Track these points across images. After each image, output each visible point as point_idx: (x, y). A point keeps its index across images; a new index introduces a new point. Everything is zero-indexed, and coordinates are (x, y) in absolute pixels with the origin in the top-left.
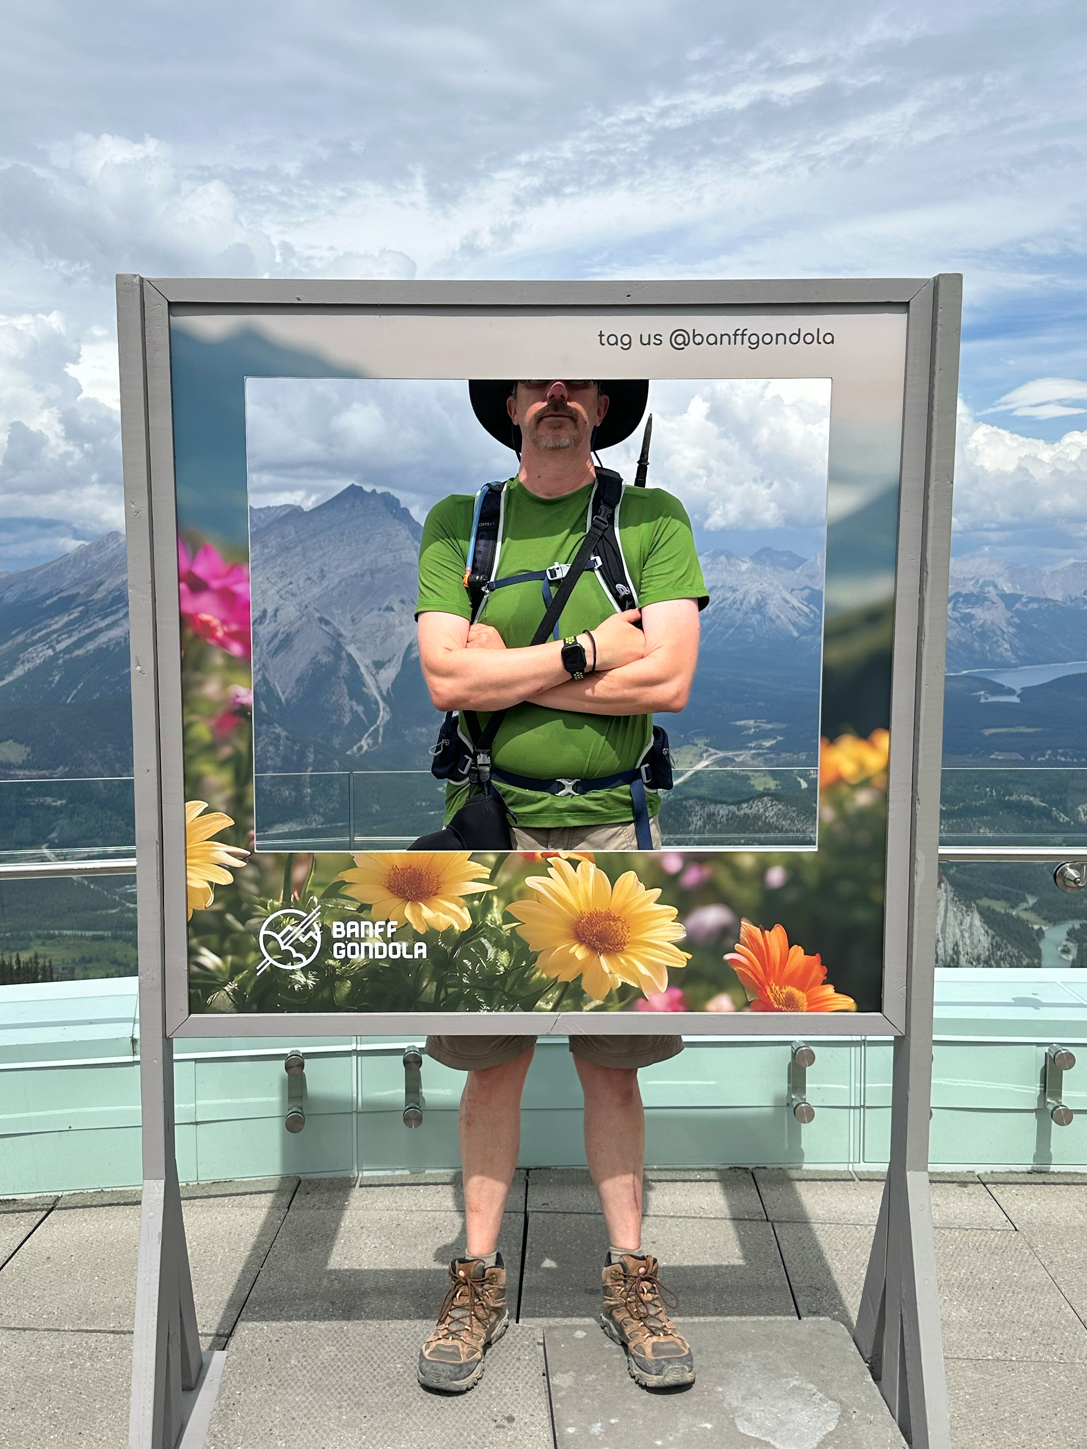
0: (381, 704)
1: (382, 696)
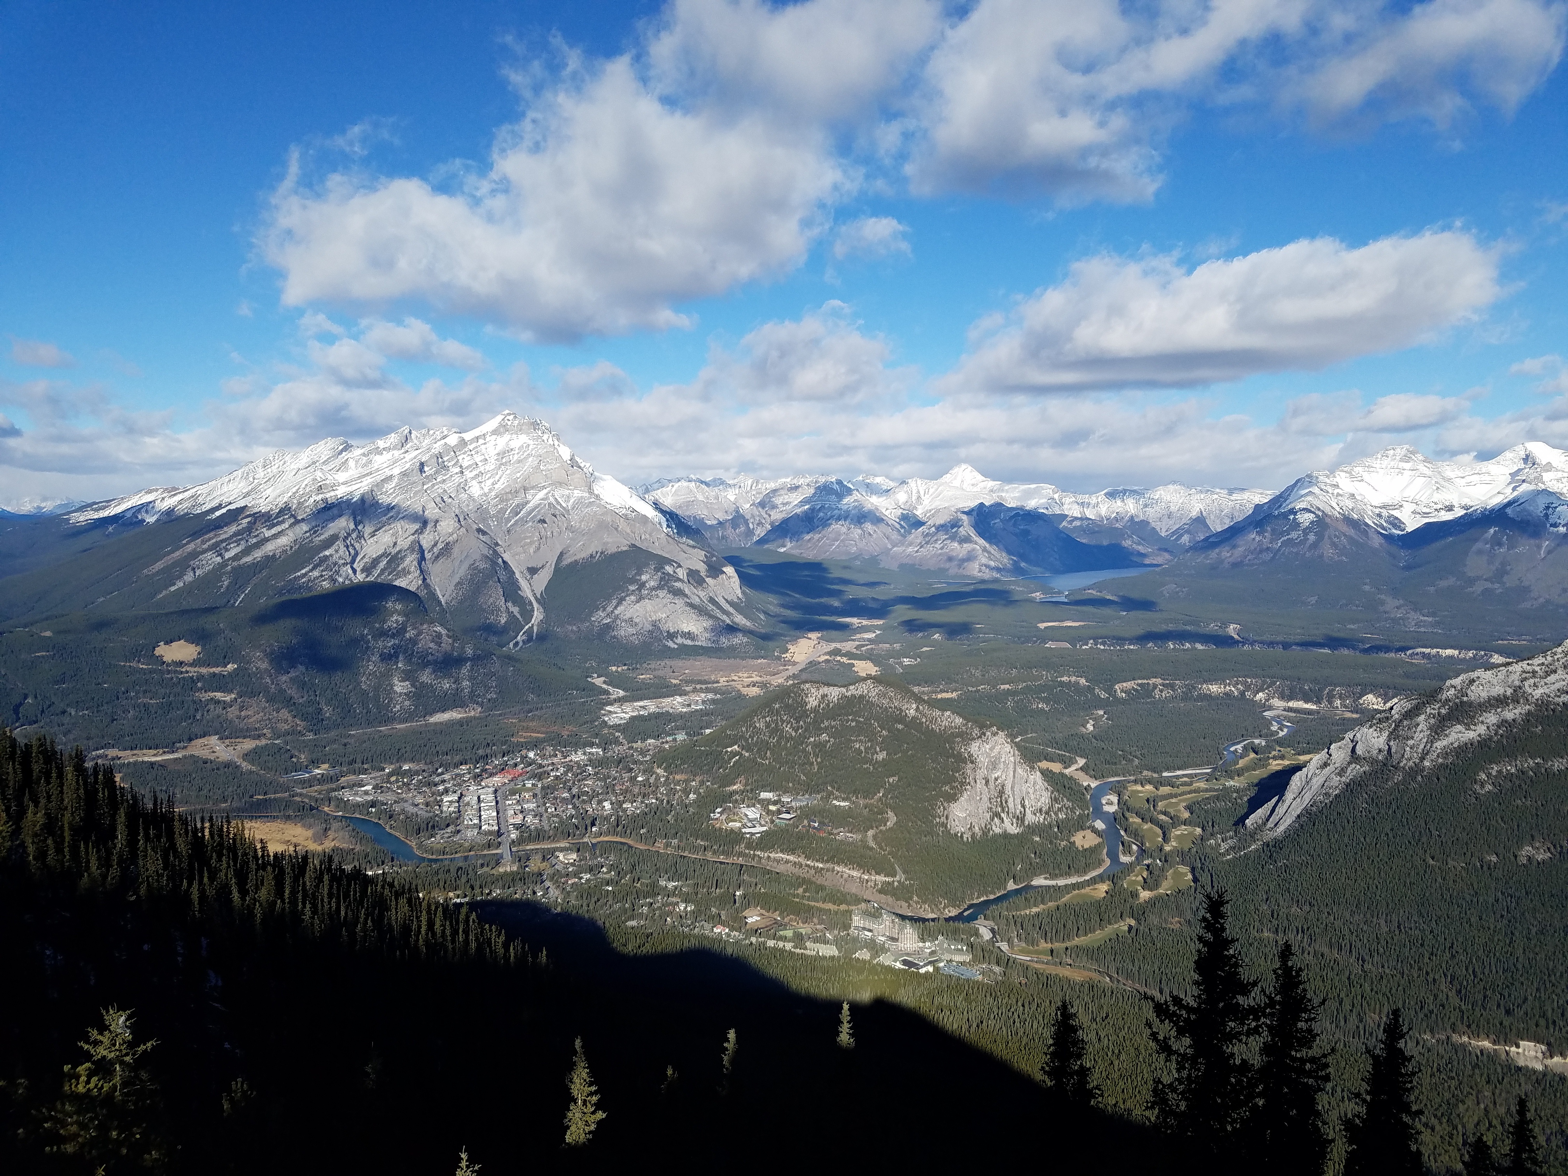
0: (535, 605)
1: (536, 598)
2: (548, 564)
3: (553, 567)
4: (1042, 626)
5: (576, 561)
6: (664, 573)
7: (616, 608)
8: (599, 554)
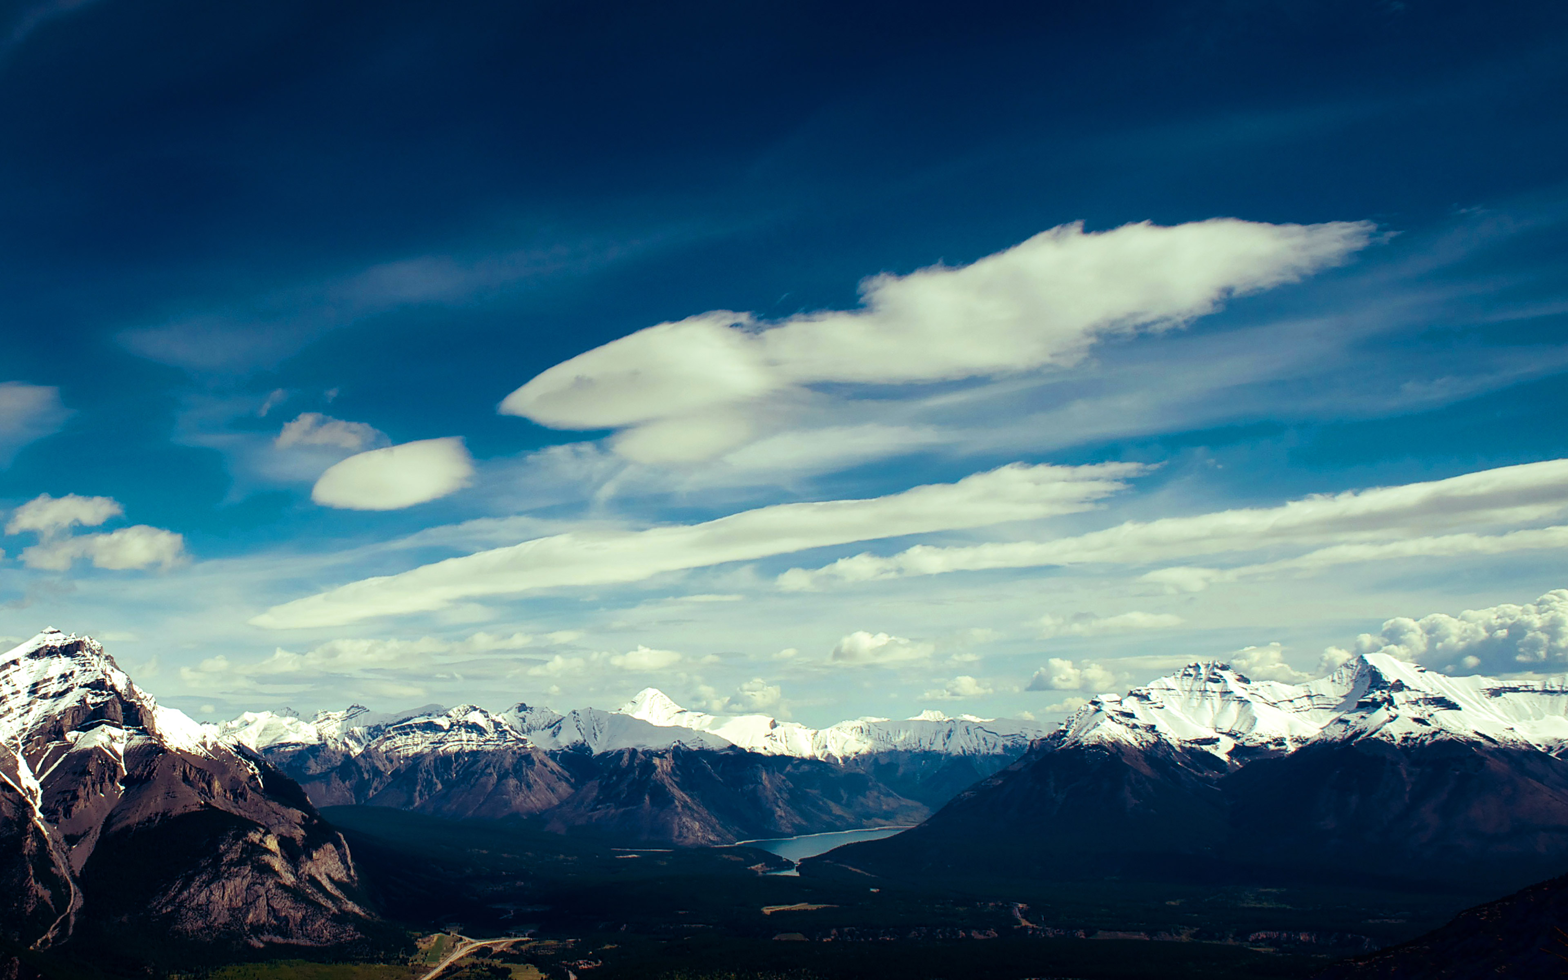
0: (73, 888)
1: (75, 879)
2: (92, 832)
3: (98, 835)
4: (767, 910)
5: (128, 826)
6: (246, 842)
7: (180, 892)
8: (159, 817)
